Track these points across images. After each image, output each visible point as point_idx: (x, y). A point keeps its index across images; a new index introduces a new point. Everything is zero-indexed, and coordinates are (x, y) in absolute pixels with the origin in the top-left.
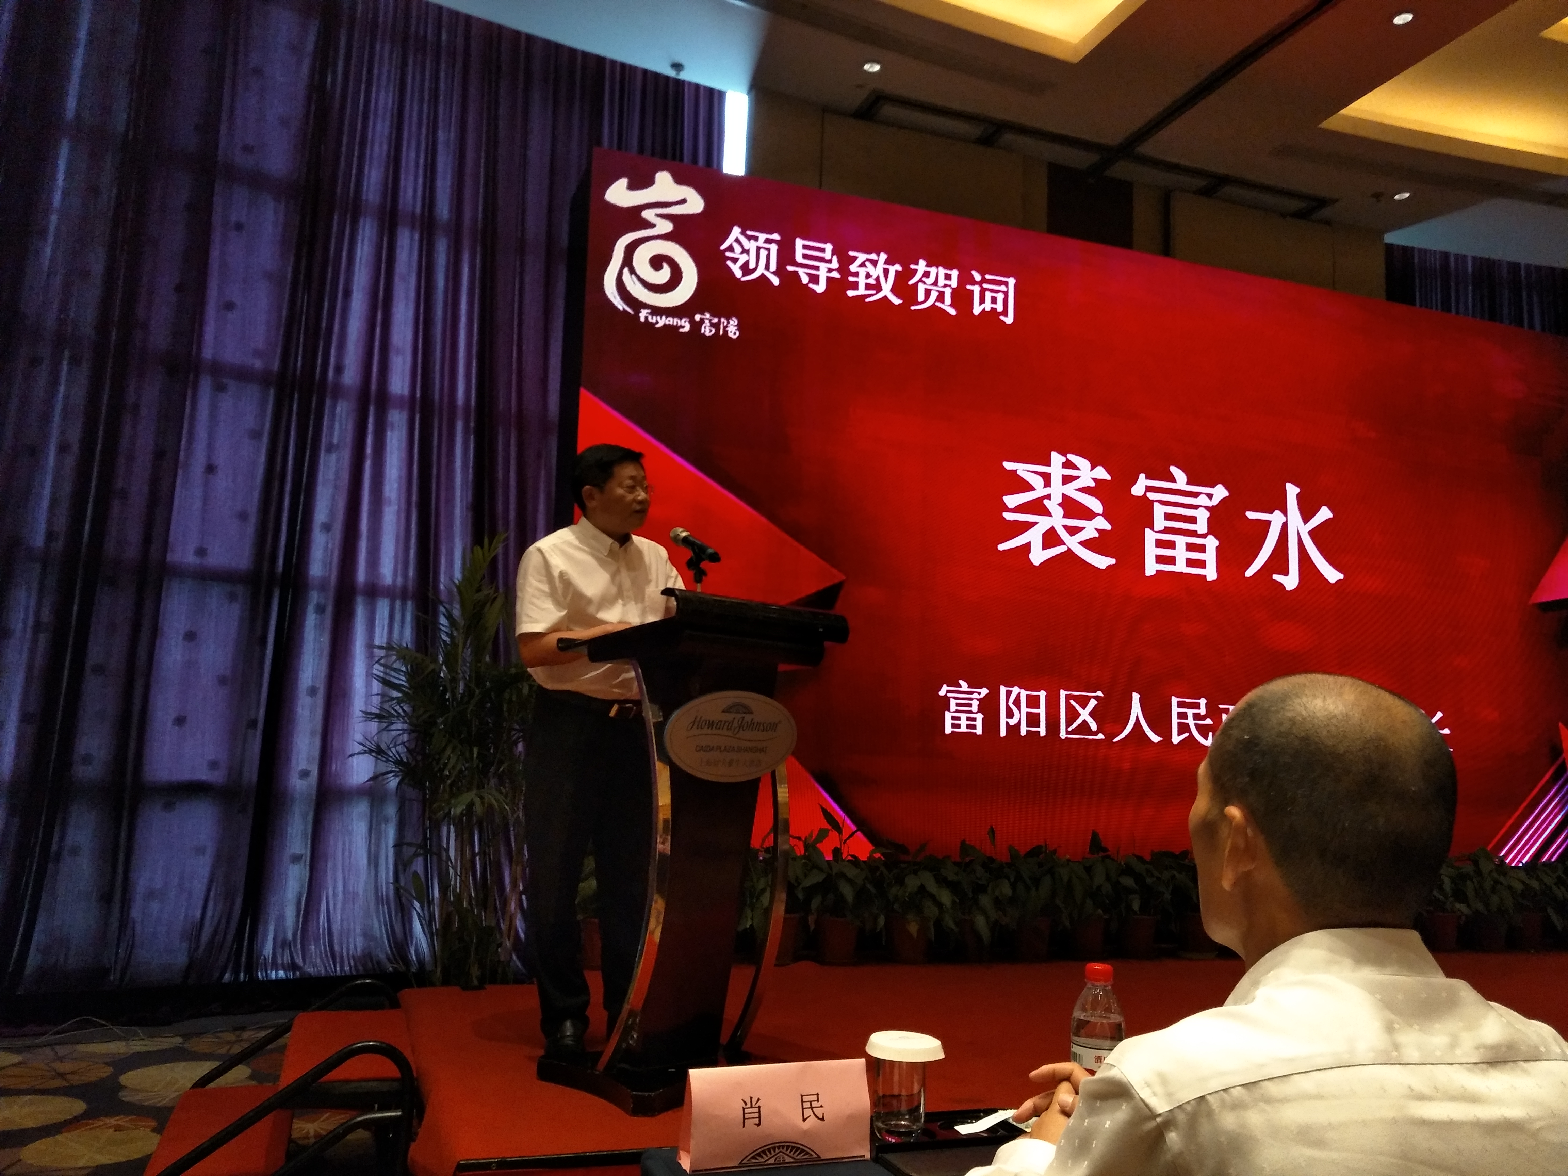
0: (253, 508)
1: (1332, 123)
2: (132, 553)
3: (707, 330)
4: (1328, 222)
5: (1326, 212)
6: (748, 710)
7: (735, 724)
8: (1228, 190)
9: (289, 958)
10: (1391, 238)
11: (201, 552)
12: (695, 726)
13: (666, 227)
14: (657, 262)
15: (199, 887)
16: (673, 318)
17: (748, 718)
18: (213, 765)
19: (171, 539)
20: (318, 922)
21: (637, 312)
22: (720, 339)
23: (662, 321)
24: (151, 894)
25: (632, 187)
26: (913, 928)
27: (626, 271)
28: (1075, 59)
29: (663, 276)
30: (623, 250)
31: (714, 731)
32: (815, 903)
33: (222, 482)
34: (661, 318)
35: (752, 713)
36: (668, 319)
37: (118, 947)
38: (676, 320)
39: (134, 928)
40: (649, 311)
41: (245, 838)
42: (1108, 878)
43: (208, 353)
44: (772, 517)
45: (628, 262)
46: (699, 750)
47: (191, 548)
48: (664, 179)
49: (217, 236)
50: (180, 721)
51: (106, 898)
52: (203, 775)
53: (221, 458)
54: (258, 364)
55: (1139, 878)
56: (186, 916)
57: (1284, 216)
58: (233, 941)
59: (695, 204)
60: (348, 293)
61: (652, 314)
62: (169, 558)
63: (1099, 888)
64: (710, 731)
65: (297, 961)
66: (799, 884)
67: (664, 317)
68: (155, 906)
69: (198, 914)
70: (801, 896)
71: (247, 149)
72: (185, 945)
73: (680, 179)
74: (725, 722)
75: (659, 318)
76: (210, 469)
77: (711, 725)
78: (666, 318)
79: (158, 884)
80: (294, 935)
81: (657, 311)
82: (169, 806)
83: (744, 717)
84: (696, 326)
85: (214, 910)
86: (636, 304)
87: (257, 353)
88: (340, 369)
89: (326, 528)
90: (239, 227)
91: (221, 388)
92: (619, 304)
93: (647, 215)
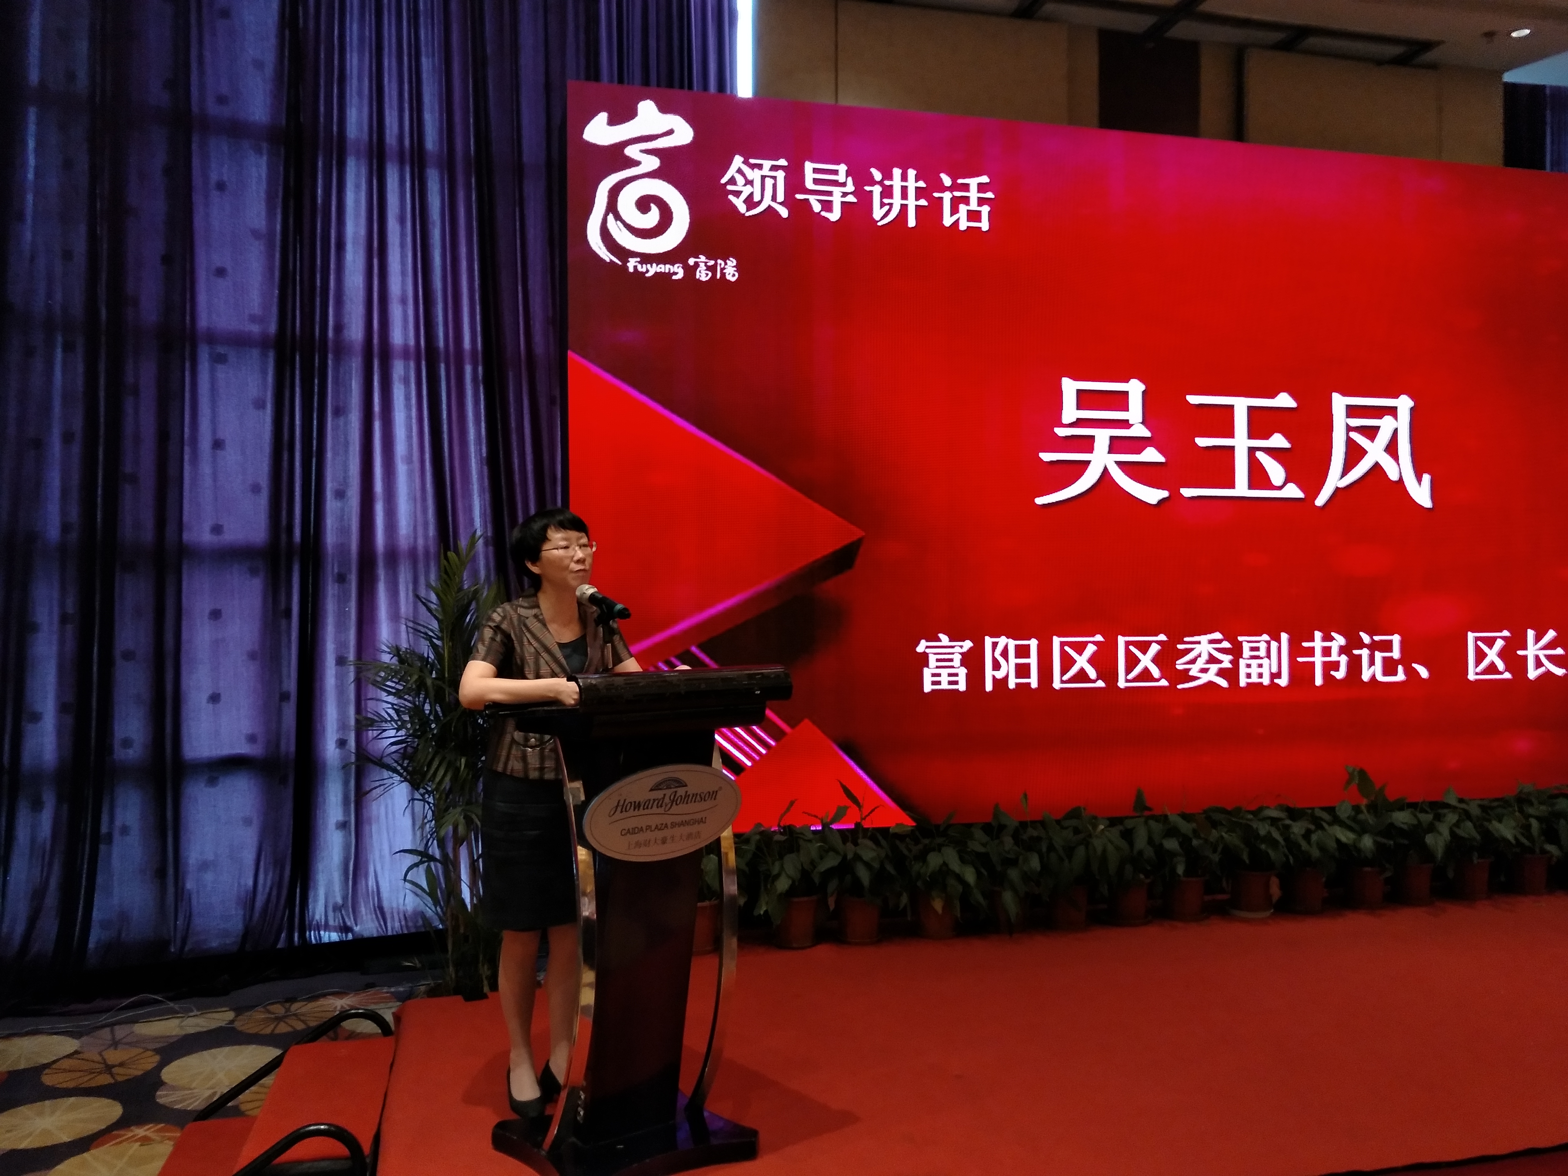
0: (264, 481)
2: (148, 535)
3: (703, 275)
4: (1433, 66)
5: (1429, 56)
6: (681, 784)
7: (667, 800)
8: (1312, 41)
9: (341, 921)
10: (1509, 77)
11: (217, 529)
12: (619, 809)
13: (655, 162)
14: (643, 204)
15: (249, 857)
16: (665, 265)
17: (681, 791)
18: (252, 739)
19: (185, 518)
20: (367, 886)
21: (625, 262)
22: (718, 283)
23: (653, 269)
24: (204, 866)
25: (612, 122)
26: (938, 905)
27: (611, 217)
29: (652, 218)
30: (606, 194)
31: (641, 812)
32: (833, 885)
33: (231, 456)
34: (651, 266)
35: (686, 786)
36: (660, 266)
37: (176, 919)
38: (668, 266)
39: (190, 899)
40: (638, 259)
41: (288, 807)
42: (1150, 841)
43: (203, 322)
44: (781, 474)
45: (612, 207)
46: (625, 834)
47: (207, 527)
48: (647, 108)
49: (198, 199)
50: (215, 698)
51: (161, 873)
52: (243, 748)
53: (226, 432)
54: (255, 329)
55: (1185, 841)
56: (239, 884)
57: (1379, 62)
58: (285, 908)
59: (683, 134)
60: (341, 246)
61: (641, 263)
62: (186, 536)
63: (1141, 853)
64: (636, 813)
65: (349, 924)
66: (815, 867)
67: (654, 265)
68: (209, 877)
69: (250, 882)
70: (817, 879)
71: (222, 100)
72: (241, 912)
73: (664, 108)
74: (654, 800)
75: (649, 266)
76: (218, 444)
77: (637, 806)
78: (657, 266)
79: (210, 857)
80: (345, 898)
81: (646, 258)
82: (212, 781)
83: (676, 792)
84: (690, 271)
85: (265, 879)
86: (623, 253)
87: (253, 319)
88: (339, 328)
89: (340, 494)
90: (221, 186)
91: (220, 359)
92: (605, 255)
93: (632, 151)
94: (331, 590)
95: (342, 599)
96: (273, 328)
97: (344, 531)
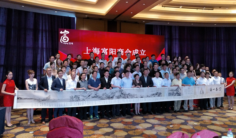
0: (32, 60)
1: (132, 18)
2: (22, 65)
3: (70, 44)
5: (138, 23)
11: (28, 64)
13: (66, 35)
14: (65, 38)
19: (25, 63)
22: (71, 45)
23: (66, 44)
25: (62, 32)
28: (105, 15)
29: (66, 39)
30: (62, 37)
43: (27, 46)
45: (62, 39)
48: (65, 31)
49: (27, 36)
54: (31, 47)
59: (68, 32)
62: (25, 65)
71: (29, 27)
73: (67, 31)
81: (65, 43)
84: (69, 44)
86: (63, 42)
88: (39, 46)
89: (39, 61)
90: (28, 34)
91: (28, 49)
92: (62, 42)
93: (64, 34)
94: (38, 70)
95: (39, 70)
96: (33, 46)
97: (39, 64)
